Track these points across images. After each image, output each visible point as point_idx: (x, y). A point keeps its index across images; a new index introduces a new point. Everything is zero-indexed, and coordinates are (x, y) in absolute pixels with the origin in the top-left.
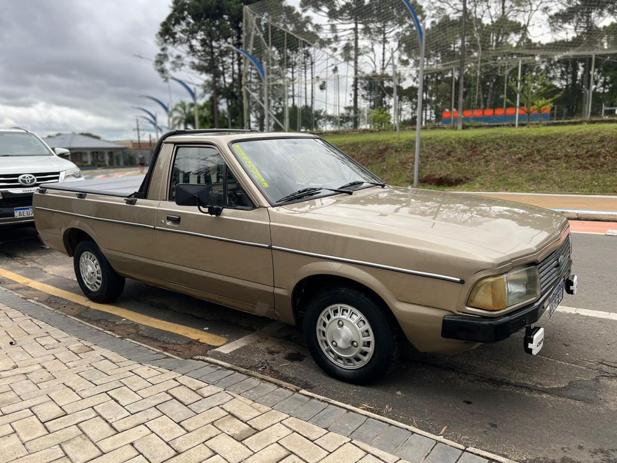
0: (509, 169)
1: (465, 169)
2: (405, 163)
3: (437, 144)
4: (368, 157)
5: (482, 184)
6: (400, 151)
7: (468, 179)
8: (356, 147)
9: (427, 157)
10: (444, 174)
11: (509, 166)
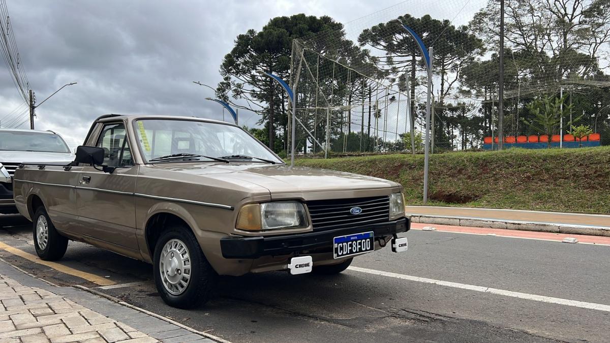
0: (517, 187)
1: (474, 187)
2: (418, 180)
3: (450, 162)
4: (383, 173)
5: (489, 202)
6: (414, 168)
7: (476, 196)
8: (374, 163)
9: (439, 174)
10: (453, 190)
11: (518, 184)
